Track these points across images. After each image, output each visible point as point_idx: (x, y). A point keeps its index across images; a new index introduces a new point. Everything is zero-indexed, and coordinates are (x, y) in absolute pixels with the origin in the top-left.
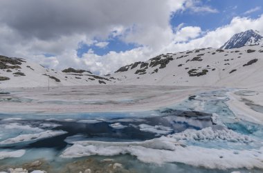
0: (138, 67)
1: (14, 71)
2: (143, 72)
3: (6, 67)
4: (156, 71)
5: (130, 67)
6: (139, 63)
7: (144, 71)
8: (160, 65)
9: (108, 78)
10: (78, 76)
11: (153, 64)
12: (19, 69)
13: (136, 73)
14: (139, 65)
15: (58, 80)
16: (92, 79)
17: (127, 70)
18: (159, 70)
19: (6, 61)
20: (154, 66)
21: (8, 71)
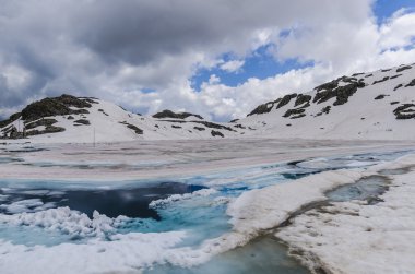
0: (291, 105)
1: (78, 117)
2: (300, 113)
3: (68, 111)
4: (327, 110)
5: (276, 104)
6: (293, 96)
7: (301, 111)
8: (334, 99)
9: (232, 125)
10: (177, 124)
11: (321, 97)
12: (85, 115)
13: (286, 116)
14: (293, 100)
15: (139, 131)
16: (200, 129)
17: (269, 110)
18: (333, 108)
19: (71, 103)
20: (324, 100)
21: (69, 118)
